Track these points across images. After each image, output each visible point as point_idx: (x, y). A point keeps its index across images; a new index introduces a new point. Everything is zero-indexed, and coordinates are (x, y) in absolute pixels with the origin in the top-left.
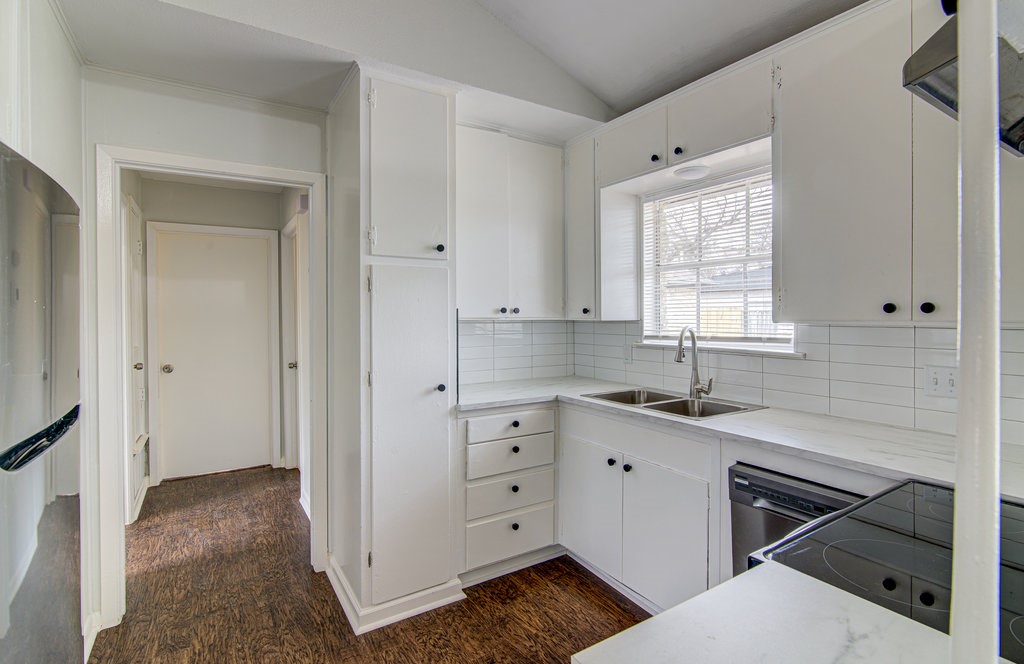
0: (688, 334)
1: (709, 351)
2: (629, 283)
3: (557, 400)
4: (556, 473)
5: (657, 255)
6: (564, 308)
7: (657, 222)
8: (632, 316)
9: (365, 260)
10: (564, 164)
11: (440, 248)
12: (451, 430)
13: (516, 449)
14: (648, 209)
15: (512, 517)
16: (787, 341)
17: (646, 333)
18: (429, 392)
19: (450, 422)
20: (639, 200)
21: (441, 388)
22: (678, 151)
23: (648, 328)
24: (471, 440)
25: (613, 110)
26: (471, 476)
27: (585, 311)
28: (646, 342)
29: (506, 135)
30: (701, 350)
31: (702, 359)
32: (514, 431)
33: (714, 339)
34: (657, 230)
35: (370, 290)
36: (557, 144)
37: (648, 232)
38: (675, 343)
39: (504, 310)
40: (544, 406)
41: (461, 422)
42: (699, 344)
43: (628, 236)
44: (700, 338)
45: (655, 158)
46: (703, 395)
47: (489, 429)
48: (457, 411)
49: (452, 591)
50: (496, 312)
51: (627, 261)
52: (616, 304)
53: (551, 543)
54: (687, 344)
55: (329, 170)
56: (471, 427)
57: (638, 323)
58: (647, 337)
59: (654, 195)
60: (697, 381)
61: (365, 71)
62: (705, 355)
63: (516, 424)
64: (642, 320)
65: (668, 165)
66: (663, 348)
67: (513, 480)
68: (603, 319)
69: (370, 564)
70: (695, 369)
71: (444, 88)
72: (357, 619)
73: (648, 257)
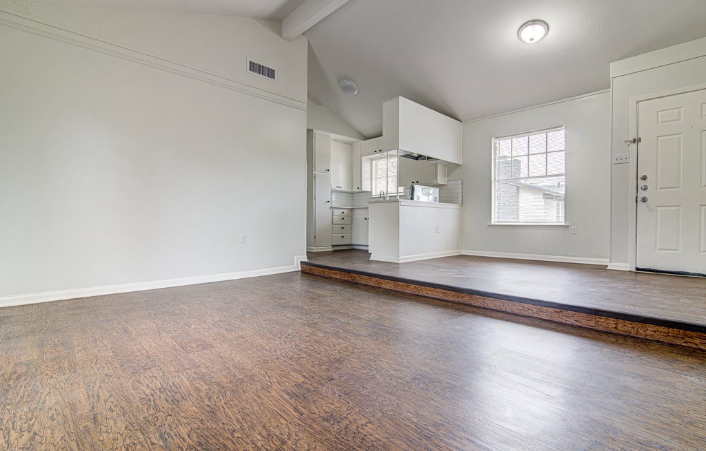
2: (369, 182)
3: (352, 208)
4: (352, 227)
5: (376, 175)
6: (352, 188)
7: (376, 166)
8: (370, 190)
9: (314, 172)
10: (352, 149)
11: (328, 170)
12: (330, 211)
13: (343, 219)
14: (374, 162)
15: (342, 235)
17: (372, 194)
18: (325, 202)
20: (371, 160)
21: (328, 202)
22: (380, 150)
24: (334, 215)
25: (366, 138)
26: (334, 223)
27: (358, 188)
28: (372, 196)
32: (343, 214)
34: (376, 168)
35: (315, 179)
36: (350, 145)
37: (374, 168)
38: (379, 196)
39: (338, 187)
40: (349, 209)
41: (332, 210)
43: (369, 169)
45: (375, 151)
47: (338, 212)
48: (331, 208)
51: (369, 176)
52: (366, 187)
53: (350, 243)
56: (334, 212)
57: (371, 192)
59: (375, 159)
61: (314, 131)
65: (378, 153)
66: (376, 197)
67: (343, 226)
68: (363, 190)
69: (315, 238)
71: (328, 134)
72: (313, 249)
73: (374, 175)
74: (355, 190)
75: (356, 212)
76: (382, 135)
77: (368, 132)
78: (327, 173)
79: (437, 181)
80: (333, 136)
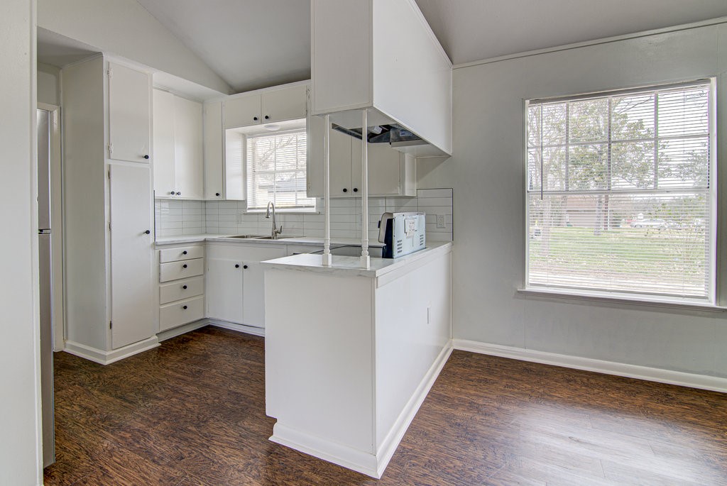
0: (271, 206)
1: (280, 213)
2: (240, 180)
3: (205, 241)
4: (204, 280)
5: (254, 167)
6: (204, 194)
7: (254, 149)
8: (241, 198)
9: (107, 162)
10: (203, 112)
11: (146, 157)
12: (152, 255)
13: (185, 266)
15: (184, 303)
16: (313, 207)
17: (248, 207)
18: (140, 235)
19: (151, 252)
20: (245, 137)
21: (148, 232)
22: (267, 117)
23: (250, 205)
24: (162, 261)
25: (234, 90)
26: (162, 280)
27: (217, 194)
28: (248, 211)
29: (172, 95)
30: (276, 213)
31: (277, 217)
32: (184, 257)
33: (282, 208)
34: (254, 153)
35: (109, 178)
36: (200, 101)
37: (249, 154)
38: (266, 211)
39: (173, 193)
40: (198, 244)
41: (157, 251)
42: (276, 210)
43: (239, 155)
44: (277, 208)
45: (255, 119)
46: (278, 234)
47: (171, 254)
48: (155, 245)
49: (153, 342)
50: (169, 193)
51: (239, 169)
52: (234, 191)
53: (202, 317)
54: (271, 211)
55: (62, 103)
56: (162, 254)
57: (245, 202)
58: (249, 209)
59: (252, 135)
60: (275, 228)
61: (107, 58)
62: (278, 216)
63: (185, 253)
64: (246, 200)
65: (262, 123)
66: (258, 214)
67: (183, 283)
68: (227, 199)
69: (111, 327)
70: (274, 222)
71: (147, 70)
72: (104, 357)
73: (249, 167)
74: (211, 196)
75: (214, 248)
76: (309, 78)
77: (238, 78)
78: (144, 164)
79: (404, 191)
80: (159, 77)
